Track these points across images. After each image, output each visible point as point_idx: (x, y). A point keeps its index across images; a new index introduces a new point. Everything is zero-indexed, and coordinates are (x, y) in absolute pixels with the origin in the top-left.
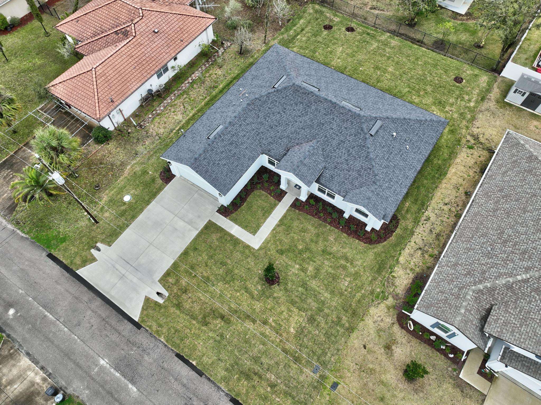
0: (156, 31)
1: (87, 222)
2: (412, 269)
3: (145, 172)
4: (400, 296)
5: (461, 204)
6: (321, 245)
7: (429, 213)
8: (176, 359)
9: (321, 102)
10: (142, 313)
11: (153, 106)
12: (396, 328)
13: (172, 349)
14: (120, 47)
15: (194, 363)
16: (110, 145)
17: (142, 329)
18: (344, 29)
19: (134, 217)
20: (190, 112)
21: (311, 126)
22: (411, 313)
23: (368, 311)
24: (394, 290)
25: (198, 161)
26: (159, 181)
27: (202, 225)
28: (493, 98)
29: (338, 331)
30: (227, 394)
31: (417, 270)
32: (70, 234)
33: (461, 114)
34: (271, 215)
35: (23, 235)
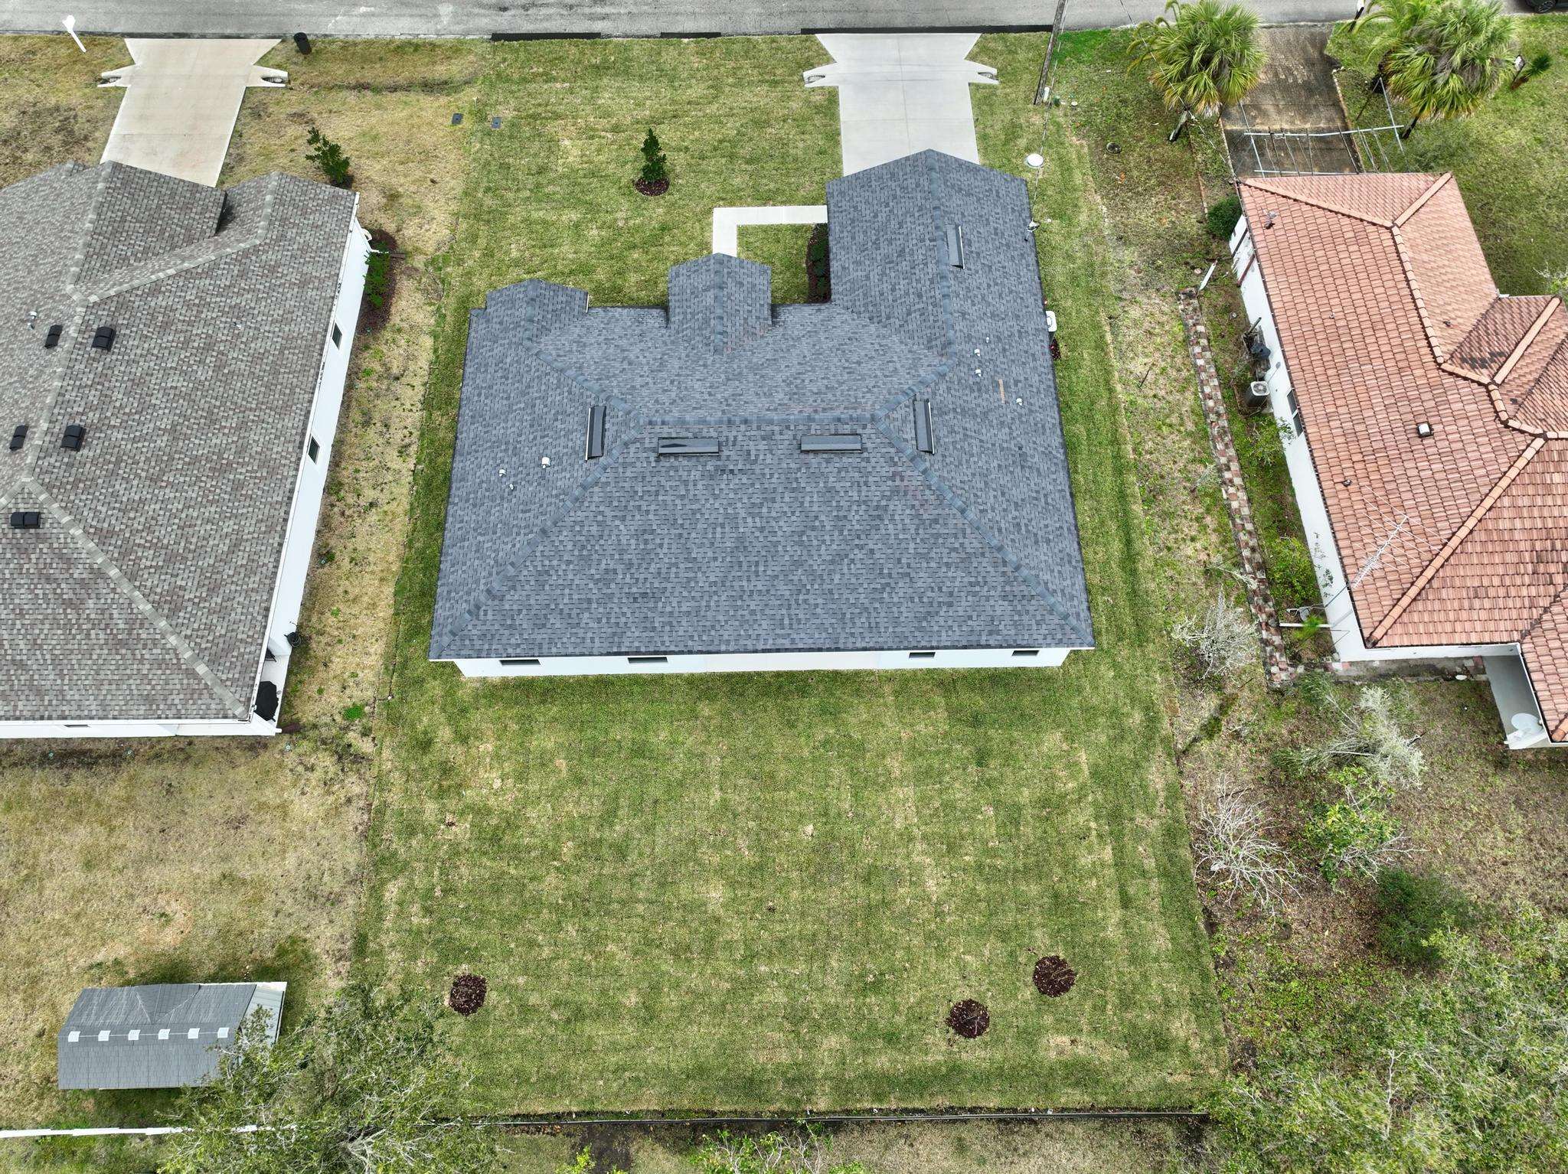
0: (1424, 429)
4: (404, 277)
5: (337, 519)
7: (407, 466)
8: (714, 30)
10: (820, 45)
11: (1223, 352)
13: (732, 36)
15: (686, 40)
16: (1194, 221)
17: (800, 32)
18: (993, 1006)
19: (983, 137)
22: (372, 254)
23: (452, 230)
24: (420, 282)
28: (330, 972)
30: (610, 37)
31: (387, 335)
32: (1059, 69)
35: (1128, 25)
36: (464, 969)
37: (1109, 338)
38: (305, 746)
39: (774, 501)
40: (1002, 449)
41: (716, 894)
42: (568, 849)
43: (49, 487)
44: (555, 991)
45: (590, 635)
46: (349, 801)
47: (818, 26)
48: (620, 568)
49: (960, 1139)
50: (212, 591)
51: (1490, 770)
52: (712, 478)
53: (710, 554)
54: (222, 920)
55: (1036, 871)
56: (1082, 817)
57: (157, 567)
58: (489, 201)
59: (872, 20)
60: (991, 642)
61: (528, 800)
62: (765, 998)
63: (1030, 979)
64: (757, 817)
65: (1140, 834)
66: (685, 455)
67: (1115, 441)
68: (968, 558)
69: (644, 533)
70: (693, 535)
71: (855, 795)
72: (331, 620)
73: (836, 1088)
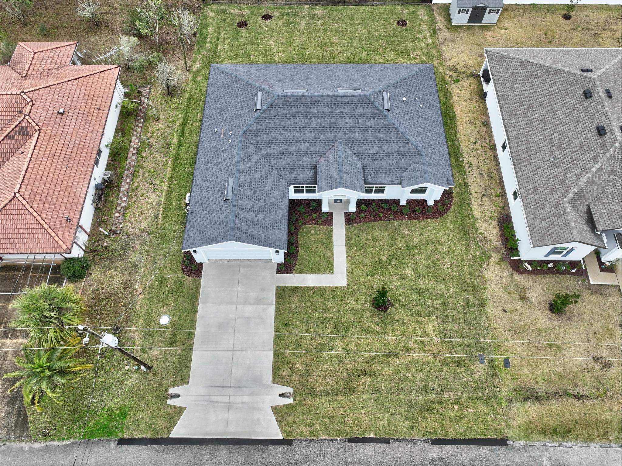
0: (61, 111)
1: (136, 376)
2: (491, 218)
3: (162, 280)
4: (499, 247)
5: (486, 136)
6: (401, 244)
7: (467, 159)
8: (352, 445)
9: (319, 101)
10: (280, 427)
11: (112, 202)
12: (518, 277)
13: (340, 440)
14: (31, 151)
15: (372, 436)
17: (294, 442)
18: (260, 19)
19: (191, 335)
20: (162, 186)
21: (324, 131)
23: (484, 278)
24: (491, 245)
25: (236, 229)
26: (188, 280)
27: (272, 297)
28: (441, 27)
29: (473, 313)
30: (425, 440)
31: (496, 215)
32: (127, 402)
33: (428, 54)
34: (335, 244)
35: (64, 443)
36: (404, 28)
38: (470, 72)
63: (249, 24)
72: (475, 105)
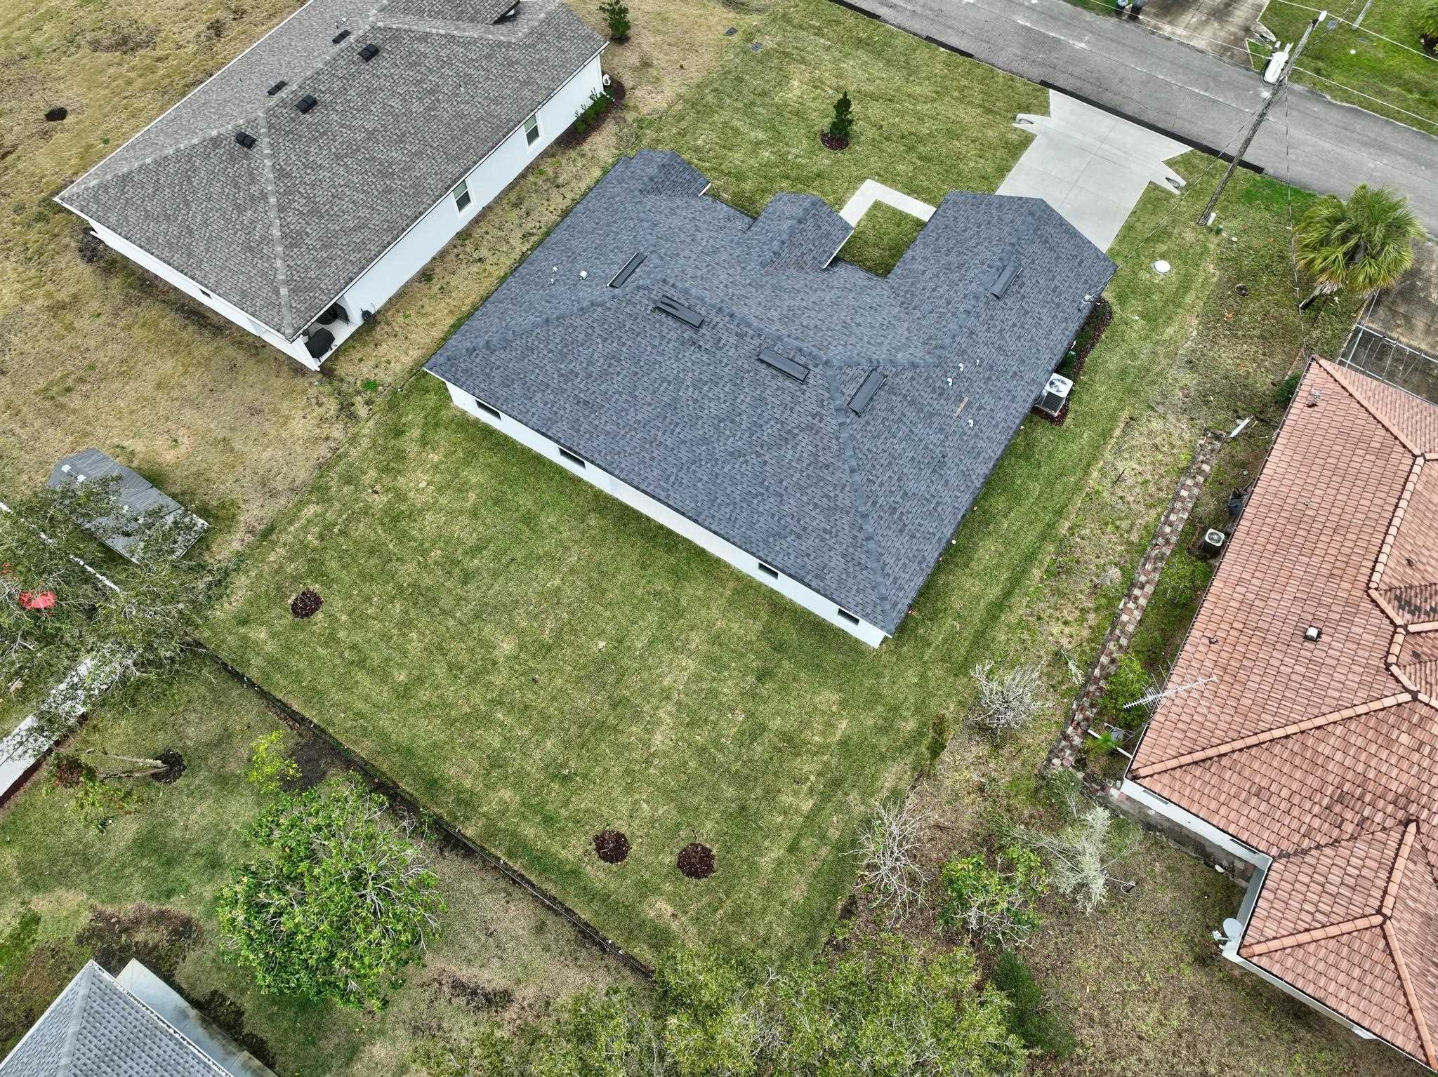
0: (1313, 632)
4: (613, 121)
8: (971, 52)
10: (1047, 99)
13: (982, 61)
15: (942, 49)
16: (1269, 381)
17: (1038, 82)
19: (1129, 228)
22: (601, 95)
28: (239, 536)
29: (722, 84)
30: (886, 22)
36: (316, 588)
37: (1117, 432)
38: (328, 388)
39: (717, 384)
40: (926, 447)
41: (507, 646)
42: (436, 554)
43: (270, 126)
44: (358, 638)
45: (533, 410)
46: (327, 438)
47: (1057, 84)
48: (582, 374)
49: (544, 923)
50: (324, 247)
51: (1189, 959)
52: (683, 344)
53: (648, 399)
54: (204, 465)
55: (742, 781)
56: (808, 766)
57: (301, 212)
58: (710, 98)
59: (1106, 98)
60: (813, 584)
61: (433, 506)
62: (486, 735)
63: (678, 851)
64: (573, 613)
65: (842, 808)
66: (674, 316)
67: (1059, 513)
68: (836, 508)
69: (614, 357)
70: (645, 378)
71: (651, 642)
72: (401, 319)
73: (487, 827)
